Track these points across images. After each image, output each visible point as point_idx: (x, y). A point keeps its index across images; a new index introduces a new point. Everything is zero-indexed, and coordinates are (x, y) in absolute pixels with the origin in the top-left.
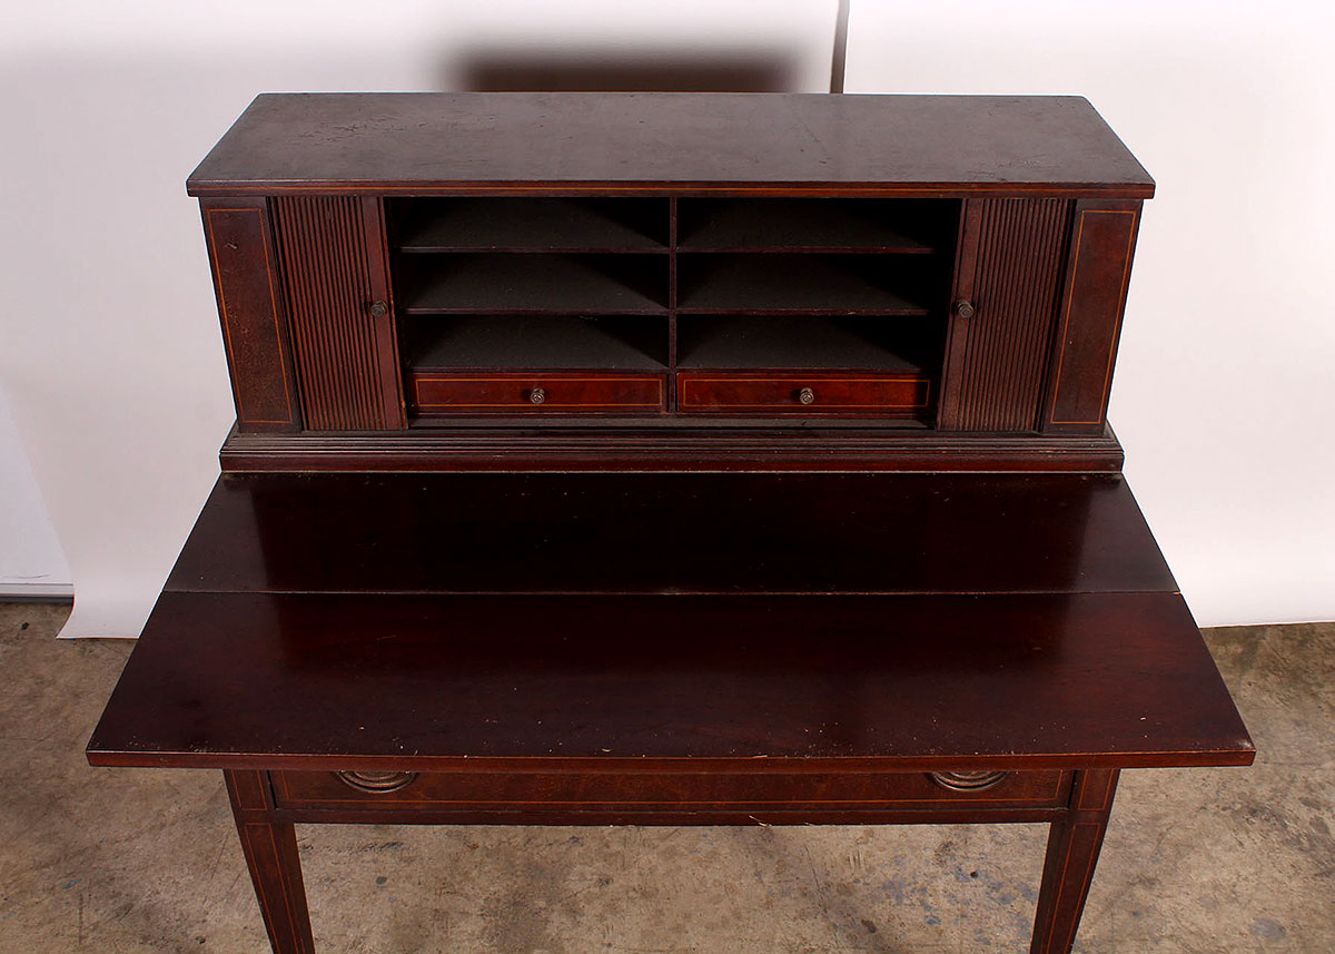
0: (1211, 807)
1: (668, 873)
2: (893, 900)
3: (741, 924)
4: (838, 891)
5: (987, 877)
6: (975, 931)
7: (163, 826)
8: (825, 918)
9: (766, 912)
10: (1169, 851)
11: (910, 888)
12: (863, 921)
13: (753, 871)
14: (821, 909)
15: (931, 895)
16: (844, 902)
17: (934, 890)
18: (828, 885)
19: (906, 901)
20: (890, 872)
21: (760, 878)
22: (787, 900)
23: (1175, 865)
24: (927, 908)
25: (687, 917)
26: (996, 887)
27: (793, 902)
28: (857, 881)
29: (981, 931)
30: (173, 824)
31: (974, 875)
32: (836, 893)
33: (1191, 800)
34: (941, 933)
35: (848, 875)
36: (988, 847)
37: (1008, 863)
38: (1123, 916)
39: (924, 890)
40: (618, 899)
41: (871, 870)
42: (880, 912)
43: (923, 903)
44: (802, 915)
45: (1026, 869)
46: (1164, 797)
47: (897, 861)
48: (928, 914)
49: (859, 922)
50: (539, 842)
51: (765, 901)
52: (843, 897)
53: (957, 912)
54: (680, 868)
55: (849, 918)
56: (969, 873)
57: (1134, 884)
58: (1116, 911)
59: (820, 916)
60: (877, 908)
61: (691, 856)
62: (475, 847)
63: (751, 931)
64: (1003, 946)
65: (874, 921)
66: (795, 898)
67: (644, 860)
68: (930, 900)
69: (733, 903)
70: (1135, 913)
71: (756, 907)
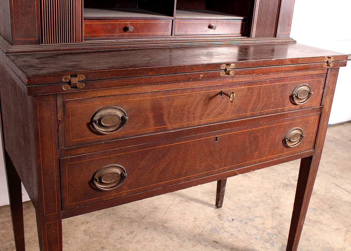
0: (276, 187)
1: (142, 248)
2: (217, 233)
4: (199, 236)
5: (237, 219)
6: (245, 233)
8: (201, 244)
9: (182, 249)
10: (275, 200)
11: (219, 229)
12: (213, 241)
13: (169, 239)
14: (198, 242)
15: (226, 228)
16: (203, 238)
17: (226, 227)
18: (195, 235)
19: (220, 232)
20: (210, 226)
21: (173, 240)
22: (186, 243)
23: (280, 202)
24: (228, 232)
26: (241, 221)
27: (188, 243)
28: (202, 232)
29: (247, 233)
31: (233, 220)
32: (199, 237)
33: (270, 187)
34: (237, 237)
35: (198, 231)
36: (231, 212)
37: (239, 214)
38: (278, 217)
39: (223, 228)
41: (203, 227)
42: (216, 237)
43: (226, 231)
44: (194, 246)
45: (245, 214)
47: (209, 223)
48: (229, 233)
49: (212, 242)
51: (179, 246)
52: (202, 237)
53: (237, 230)
54: (145, 245)
55: (208, 242)
56: (231, 220)
57: (274, 210)
58: (275, 217)
59: (199, 244)
60: (214, 236)
61: (146, 241)
64: (256, 234)
65: (216, 240)
66: (188, 242)
67: (131, 246)
68: (227, 230)
69: (170, 249)
70: (281, 216)
71: (178, 248)
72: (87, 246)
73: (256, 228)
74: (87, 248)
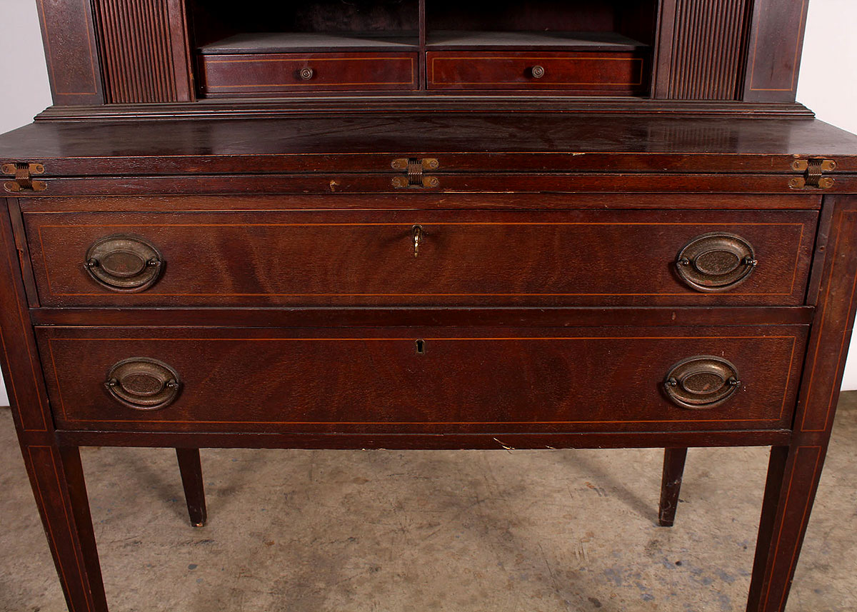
1: (427, 563)
2: (614, 583)
3: (487, 600)
4: (567, 577)
5: (689, 565)
6: (684, 605)
7: (27, 527)
8: (558, 596)
9: (508, 592)
10: (834, 545)
11: (627, 574)
12: (589, 599)
13: (497, 562)
14: (554, 590)
15: (644, 579)
16: (573, 584)
17: (647, 575)
18: (559, 572)
19: (624, 583)
20: (609, 562)
21: (503, 567)
22: (525, 583)
23: (842, 555)
24: (642, 588)
25: (442, 595)
26: (698, 572)
27: (530, 585)
28: (582, 569)
29: (689, 605)
30: (35, 526)
31: (678, 563)
32: (565, 578)
33: (844, 510)
34: (655, 607)
35: (575, 565)
36: (688, 544)
37: (706, 555)
39: (638, 575)
40: (385, 582)
41: (593, 560)
42: (603, 592)
43: (638, 585)
44: (539, 594)
45: (720, 559)
46: (822, 508)
47: (614, 554)
48: (643, 592)
49: (587, 599)
50: (323, 540)
51: (507, 583)
52: (571, 581)
53: (668, 591)
54: (437, 560)
55: (578, 596)
56: (674, 562)
57: (811, 569)
59: (553, 595)
60: (601, 589)
61: (446, 552)
62: (271, 544)
63: (496, 606)
65: (599, 598)
66: (532, 582)
67: (407, 553)
68: (644, 582)
69: (480, 586)
71: (500, 588)
72: (328, 527)
73: (724, 602)
74: (325, 530)
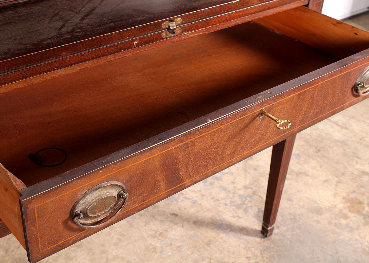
2: (175, 202)
3: (126, 237)
6: (211, 198)
8: (156, 220)
9: (132, 229)
12: (171, 214)
14: (152, 217)
15: (186, 194)
16: (158, 211)
19: (179, 200)
24: (189, 199)
25: (103, 245)
29: (213, 198)
34: (200, 205)
38: (252, 172)
40: (68, 253)
42: (174, 208)
43: (186, 198)
44: (147, 223)
48: (191, 201)
49: (170, 215)
50: (12, 249)
51: (128, 225)
52: (156, 210)
53: (200, 195)
55: (165, 216)
58: (249, 171)
59: (154, 220)
60: (172, 207)
63: (132, 238)
64: (224, 199)
65: (174, 212)
66: (139, 218)
68: (187, 196)
69: (117, 232)
70: (255, 169)
71: (127, 229)
72: (8, 240)
73: (225, 190)
74: (7, 243)
